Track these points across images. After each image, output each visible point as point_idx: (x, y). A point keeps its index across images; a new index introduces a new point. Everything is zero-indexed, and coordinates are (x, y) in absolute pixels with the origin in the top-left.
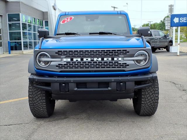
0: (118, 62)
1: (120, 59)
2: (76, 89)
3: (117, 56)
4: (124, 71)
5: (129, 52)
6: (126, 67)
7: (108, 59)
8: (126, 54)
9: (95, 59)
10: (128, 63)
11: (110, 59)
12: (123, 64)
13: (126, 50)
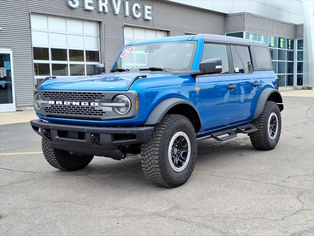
0: (94, 108)
1: (96, 104)
2: (57, 137)
3: (93, 101)
4: (100, 120)
5: (104, 96)
6: (102, 115)
7: (85, 104)
8: (101, 98)
9: (74, 103)
10: (104, 109)
11: (87, 104)
12: (99, 110)
13: (101, 94)
